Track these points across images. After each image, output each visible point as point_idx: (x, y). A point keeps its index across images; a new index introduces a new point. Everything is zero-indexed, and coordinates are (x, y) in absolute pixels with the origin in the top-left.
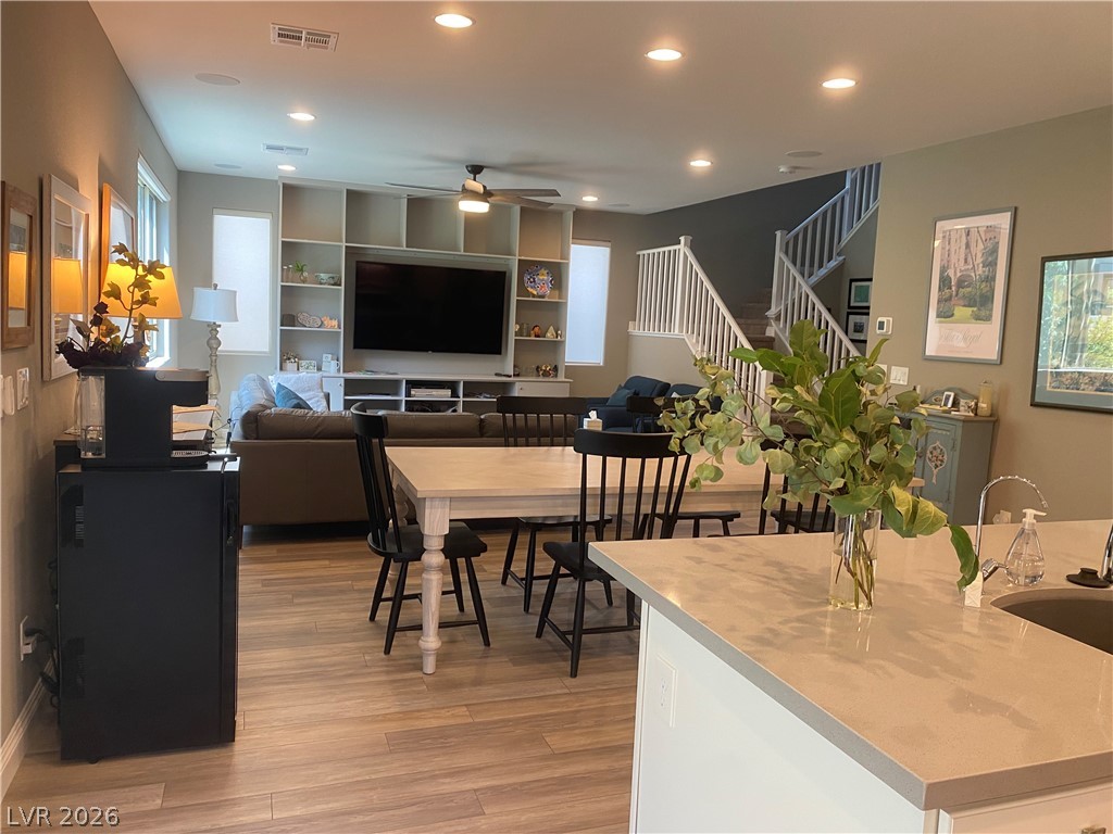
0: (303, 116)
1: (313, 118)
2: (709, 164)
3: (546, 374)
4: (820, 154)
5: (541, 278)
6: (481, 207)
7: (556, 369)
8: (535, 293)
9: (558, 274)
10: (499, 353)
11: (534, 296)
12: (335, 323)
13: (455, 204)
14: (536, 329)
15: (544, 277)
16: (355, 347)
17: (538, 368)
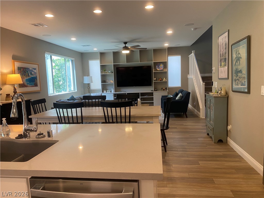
0: (74, 39)
1: (75, 39)
2: (172, 32)
3: (164, 90)
4: (194, 24)
5: (161, 66)
6: (128, 52)
7: (166, 88)
8: (159, 70)
9: (165, 64)
10: (151, 85)
11: (159, 71)
12: (112, 81)
13: (122, 52)
14: (160, 79)
15: (162, 66)
16: (117, 87)
17: (162, 88)
